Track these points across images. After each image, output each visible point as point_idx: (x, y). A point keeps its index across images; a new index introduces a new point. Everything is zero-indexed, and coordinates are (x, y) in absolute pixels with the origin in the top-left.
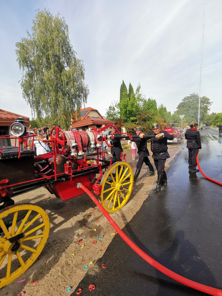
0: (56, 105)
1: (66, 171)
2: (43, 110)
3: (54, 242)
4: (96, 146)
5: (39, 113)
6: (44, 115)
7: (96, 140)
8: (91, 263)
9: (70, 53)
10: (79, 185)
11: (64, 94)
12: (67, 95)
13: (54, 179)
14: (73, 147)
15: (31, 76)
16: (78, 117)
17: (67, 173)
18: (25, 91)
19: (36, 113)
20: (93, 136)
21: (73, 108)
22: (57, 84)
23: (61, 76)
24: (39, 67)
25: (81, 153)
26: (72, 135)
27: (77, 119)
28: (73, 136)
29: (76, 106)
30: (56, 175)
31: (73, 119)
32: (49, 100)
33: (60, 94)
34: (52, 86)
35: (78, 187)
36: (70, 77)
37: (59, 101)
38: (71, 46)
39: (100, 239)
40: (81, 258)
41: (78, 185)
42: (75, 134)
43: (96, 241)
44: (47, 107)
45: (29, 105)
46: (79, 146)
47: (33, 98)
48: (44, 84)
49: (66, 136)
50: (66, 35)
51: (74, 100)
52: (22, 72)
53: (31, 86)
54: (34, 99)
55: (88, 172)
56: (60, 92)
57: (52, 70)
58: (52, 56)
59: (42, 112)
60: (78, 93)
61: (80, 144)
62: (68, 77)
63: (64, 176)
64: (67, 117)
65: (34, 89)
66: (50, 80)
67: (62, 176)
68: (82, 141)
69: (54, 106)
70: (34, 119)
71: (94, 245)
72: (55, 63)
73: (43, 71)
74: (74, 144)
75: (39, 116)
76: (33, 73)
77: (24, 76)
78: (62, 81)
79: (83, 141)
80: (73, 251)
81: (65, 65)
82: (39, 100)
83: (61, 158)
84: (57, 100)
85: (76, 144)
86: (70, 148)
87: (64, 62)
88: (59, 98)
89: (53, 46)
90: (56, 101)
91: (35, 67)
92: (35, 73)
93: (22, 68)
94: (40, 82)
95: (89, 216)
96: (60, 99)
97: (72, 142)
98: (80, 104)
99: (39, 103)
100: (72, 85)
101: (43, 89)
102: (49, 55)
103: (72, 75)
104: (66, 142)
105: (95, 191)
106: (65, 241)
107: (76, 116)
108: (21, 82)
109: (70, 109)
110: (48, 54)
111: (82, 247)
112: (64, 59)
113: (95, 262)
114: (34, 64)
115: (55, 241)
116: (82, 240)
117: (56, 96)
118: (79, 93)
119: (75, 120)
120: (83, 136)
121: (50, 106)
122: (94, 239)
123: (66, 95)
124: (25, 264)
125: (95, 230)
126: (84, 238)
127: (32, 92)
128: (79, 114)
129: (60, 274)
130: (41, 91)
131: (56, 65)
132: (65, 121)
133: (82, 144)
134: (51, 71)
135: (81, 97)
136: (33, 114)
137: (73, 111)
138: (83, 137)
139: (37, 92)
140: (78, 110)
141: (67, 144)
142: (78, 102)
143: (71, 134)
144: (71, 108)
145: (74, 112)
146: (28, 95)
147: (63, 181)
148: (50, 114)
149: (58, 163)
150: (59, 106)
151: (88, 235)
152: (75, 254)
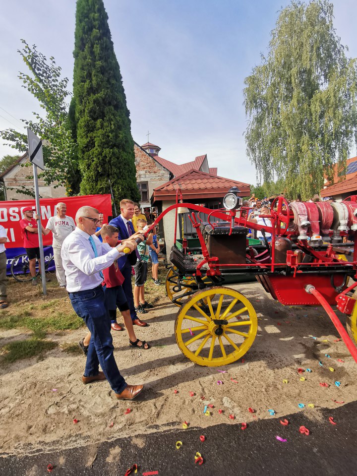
0: (296, 159)
1: (289, 261)
2: (274, 170)
3: (262, 354)
4: (350, 227)
5: (267, 175)
6: (275, 179)
7: (353, 219)
8: (312, 405)
9: (333, 53)
10: (310, 289)
11: (313, 136)
12: (320, 137)
13: (270, 270)
14: (303, 227)
15: (259, 120)
16: (339, 175)
17: (289, 264)
18: (250, 145)
19: (263, 176)
20: (346, 211)
21: (328, 160)
22: (301, 122)
23: (309, 106)
24: (272, 104)
25: (316, 237)
26: (303, 209)
27: (336, 180)
28: (304, 211)
29: (337, 154)
30: (273, 264)
31: (329, 179)
32: (284, 152)
33: (306, 137)
34: (291, 127)
35: (307, 291)
36: (328, 102)
37: (301, 152)
38: (336, 39)
39: (337, 385)
40: (297, 391)
41: (307, 288)
42: (310, 207)
43: (330, 386)
44: (281, 164)
45: (254, 165)
46: (314, 226)
47: (260, 153)
48: (279, 128)
49: (293, 209)
50: (328, 23)
51: (334, 143)
52: (248, 118)
53: (258, 135)
54: (262, 154)
55: (330, 271)
56: (305, 134)
57: (294, 101)
58: (297, 75)
59: (272, 173)
60: (344, 128)
61: (316, 223)
62: (325, 102)
63: (284, 269)
64: (314, 178)
65: (263, 139)
66: (289, 118)
67: (282, 268)
68: (320, 218)
69: (292, 161)
70: (260, 185)
71: (323, 388)
72: (301, 85)
73: (279, 106)
74: (304, 222)
75: (267, 179)
76: (263, 115)
77: (250, 125)
78: (311, 115)
79: (324, 219)
80: (287, 377)
81: (320, 82)
82: (268, 155)
83: (284, 243)
84: (299, 149)
85: (309, 222)
86: (298, 229)
87: (318, 78)
88: (303, 145)
89: (300, 57)
90: (296, 151)
91: (267, 104)
92: (267, 114)
93: (248, 113)
94: (273, 125)
95: (325, 345)
96: (304, 148)
97: (301, 220)
98: (348, 148)
99: (268, 160)
100: (332, 116)
101: (276, 137)
102: (290, 77)
103: (332, 97)
104: (292, 219)
105: (340, 305)
106: (277, 360)
107: (336, 174)
108: (245, 134)
109: (324, 162)
110: (291, 74)
111: (301, 380)
112: (319, 70)
113: (319, 408)
114: (265, 100)
115: (263, 352)
116: (304, 371)
117: (298, 143)
118: (347, 128)
119: (333, 181)
120: (324, 210)
121: (286, 163)
122: (326, 380)
123: (317, 137)
124: (227, 357)
125: (332, 370)
126: (308, 371)
127: (260, 144)
128: (342, 170)
129: (263, 390)
130: (273, 141)
131: (303, 87)
132: (311, 184)
133: (320, 224)
134: (292, 102)
135: (351, 134)
136: (259, 177)
137: (329, 166)
138: (324, 213)
139: (267, 144)
140: (341, 162)
141: (294, 222)
142: (342, 145)
143: (301, 207)
144: (324, 159)
145: (331, 167)
146: (253, 150)
147: (282, 275)
148: (284, 175)
149: (278, 249)
150: (301, 160)
151: (317, 371)
152: (288, 382)
